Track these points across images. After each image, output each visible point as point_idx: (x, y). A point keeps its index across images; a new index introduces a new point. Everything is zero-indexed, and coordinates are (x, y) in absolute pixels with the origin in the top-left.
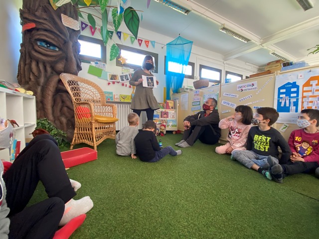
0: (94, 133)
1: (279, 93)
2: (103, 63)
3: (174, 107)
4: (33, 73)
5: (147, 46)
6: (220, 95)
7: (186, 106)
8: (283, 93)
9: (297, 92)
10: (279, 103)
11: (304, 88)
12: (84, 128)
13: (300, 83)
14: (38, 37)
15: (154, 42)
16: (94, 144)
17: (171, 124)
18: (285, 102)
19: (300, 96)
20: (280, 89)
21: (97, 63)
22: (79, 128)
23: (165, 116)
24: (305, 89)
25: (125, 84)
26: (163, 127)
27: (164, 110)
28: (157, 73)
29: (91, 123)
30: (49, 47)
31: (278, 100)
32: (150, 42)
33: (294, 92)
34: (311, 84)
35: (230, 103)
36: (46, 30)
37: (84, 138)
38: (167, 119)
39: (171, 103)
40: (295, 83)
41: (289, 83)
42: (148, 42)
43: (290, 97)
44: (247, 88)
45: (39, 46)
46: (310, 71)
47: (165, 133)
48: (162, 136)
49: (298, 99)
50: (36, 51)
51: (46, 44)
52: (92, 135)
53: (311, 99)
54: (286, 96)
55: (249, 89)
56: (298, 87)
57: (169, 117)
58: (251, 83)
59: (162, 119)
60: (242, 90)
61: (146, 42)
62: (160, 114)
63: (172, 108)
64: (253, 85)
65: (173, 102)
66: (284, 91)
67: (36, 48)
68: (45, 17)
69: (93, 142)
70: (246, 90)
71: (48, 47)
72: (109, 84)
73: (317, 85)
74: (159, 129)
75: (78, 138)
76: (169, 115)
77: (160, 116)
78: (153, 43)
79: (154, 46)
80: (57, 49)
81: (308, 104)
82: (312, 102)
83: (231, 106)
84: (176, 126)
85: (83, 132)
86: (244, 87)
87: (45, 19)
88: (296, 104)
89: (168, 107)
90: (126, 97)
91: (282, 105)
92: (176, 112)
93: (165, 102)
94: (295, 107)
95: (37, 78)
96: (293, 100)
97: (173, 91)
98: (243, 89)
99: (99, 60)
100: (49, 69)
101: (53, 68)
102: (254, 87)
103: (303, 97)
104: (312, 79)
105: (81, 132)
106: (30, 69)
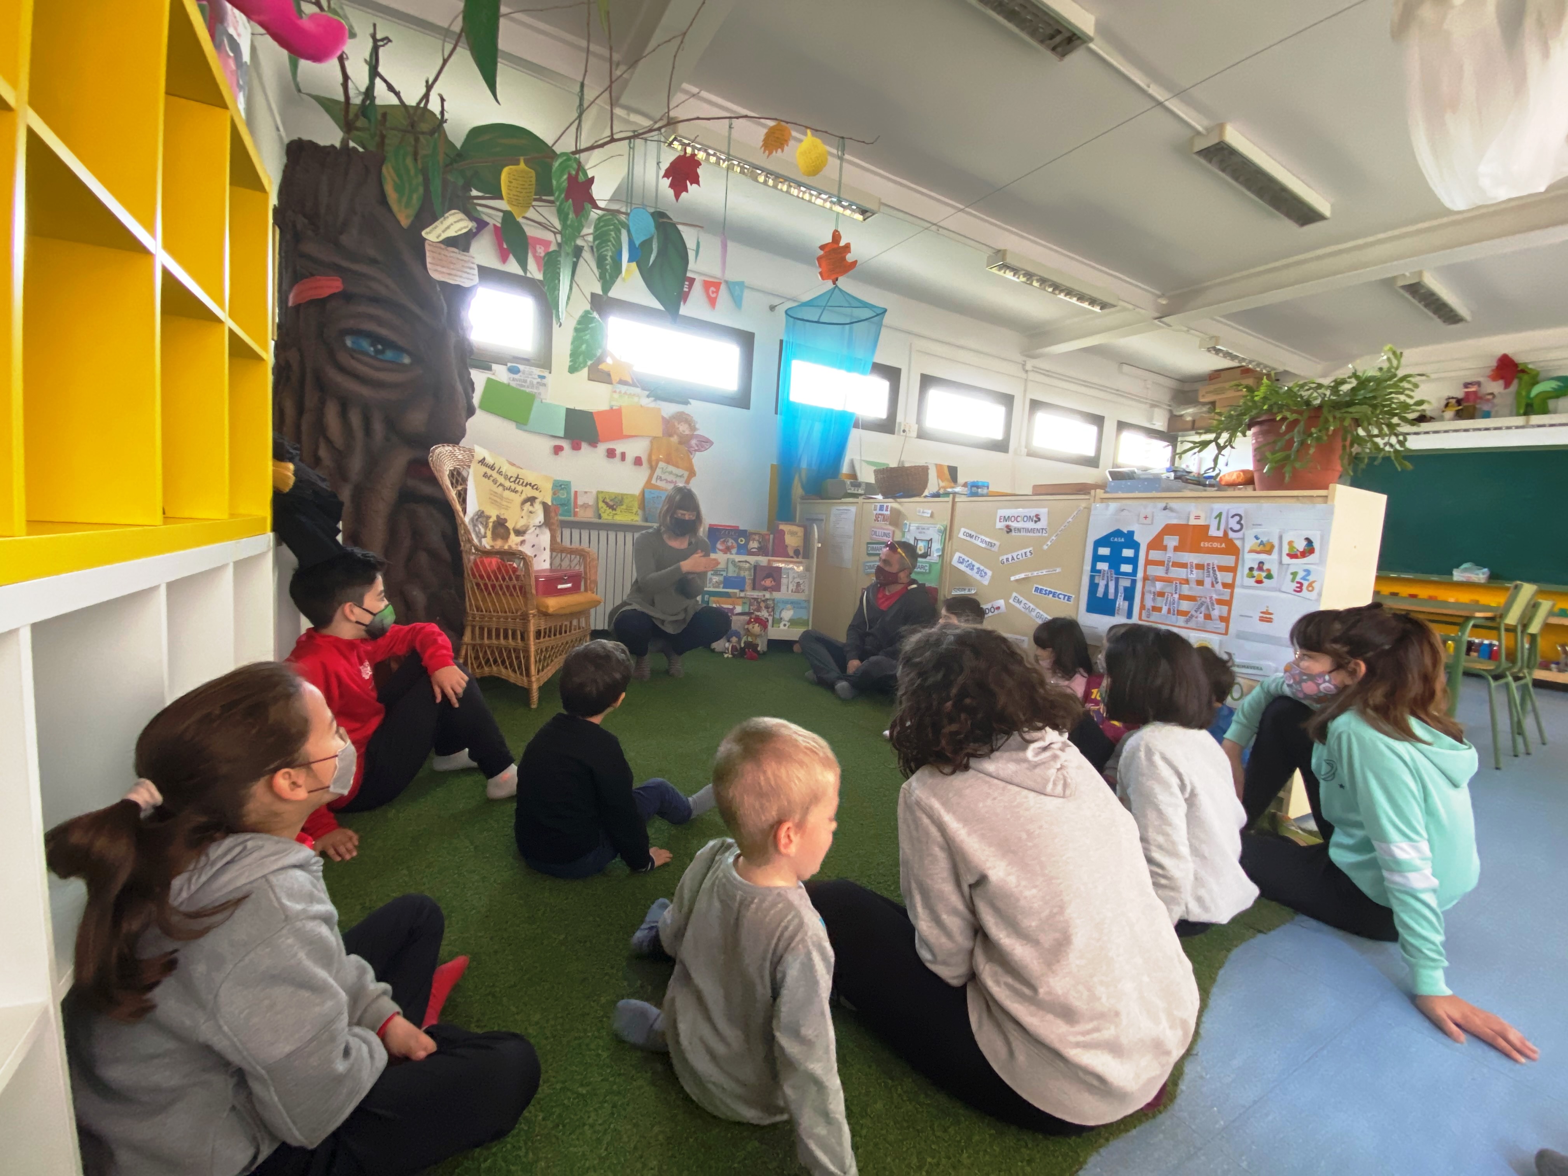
0: (532, 649)
1: (1097, 558)
2: (537, 371)
3: (803, 553)
4: (329, 441)
5: (712, 302)
6: (948, 533)
7: (848, 554)
8: (1103, 559)
9: (1134, 561)
10: (1093, 587)
11: (1151, 552)
12: (498, 630)
13: (1143, 538)
14: (351, 323)
15: (741, 285)
16: (530, 682)
17: (787, 614)
18: (1107, 586)
19: (1140, 574)
20: (1099, 543)
21: (513, 371)
22: (482, 629)
23: (768, 582)
24: (1155, 555)
25: (618, 452)
26: (756, 628)
27: (763, 560)
28: (748, 408)
29: (525, 618)
30: (382, 352)
31: (1092, 578)
32: (723, 287)
33: (1127, 560)
34: (1165, 543)
35: (977, 565)
36: (375, 300)
37: (495, 661)
38: (776, 595)
39: (792, 537)
40: (1131, 533)
41: (1118, 533)
42: (717, 285)
43: (1118, 572)
44: (1020, 525)
45: (352, 353)
46: (1165, 508)
47: (762, 647)
48: (752, 658)
49: (1134, 582)
50: (342, 369)
51: (373, 344)
52: (526, 651)
53: (1159, 586)
54: (1110, 567)
55: (1027, 530)
56: (1136, 546)
57: (783, 588)
58: (1032, 512)
59: (756, 594)
60: (1009, 530)
61: (707, 285)
62: (748, 575)
63: (797, 553)
64: (1038, 519)
65: (800, 531)
66: (1104, 551)
67: (344, 358)
68: (371, 252)
69: (528, 674)
70: (1019, 530)
71: (377, 351)
72: (558, 450)
73: (1176, 549)
74: (742, 632)
75: (477, 658)
76: (784, 581)
77: (749, 583)
78: (737, 291)
79: (737, 301)
80: (407, 360)
81: (1154, 600)
82: (1161, 594)
83: (978, 577)
84: (805, 623)
85: (494, 641)
86: (1016, 519)
87: (373, 262)
88: (1129, 595)
89: (780, 550)
90: (621, 502)
91: (1100, 593)
92: (808, 569)
93: (773, 527)
94: (1126, 603)
95: (341, 456)
96: (1125, 583)
97: (803, 487)
98: (1014, 525)
99: (526, 361)
100: (378, 427)
101: (391, 424)
102: (1039, 525)
103: (1146, 578)
104: (1169, 530)
105: (486, 641)
106: (320, 428)
